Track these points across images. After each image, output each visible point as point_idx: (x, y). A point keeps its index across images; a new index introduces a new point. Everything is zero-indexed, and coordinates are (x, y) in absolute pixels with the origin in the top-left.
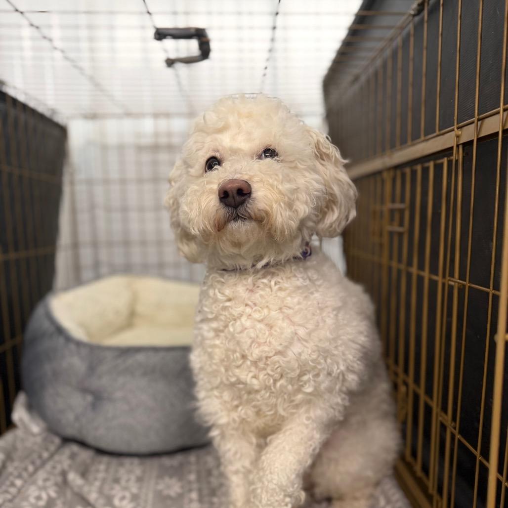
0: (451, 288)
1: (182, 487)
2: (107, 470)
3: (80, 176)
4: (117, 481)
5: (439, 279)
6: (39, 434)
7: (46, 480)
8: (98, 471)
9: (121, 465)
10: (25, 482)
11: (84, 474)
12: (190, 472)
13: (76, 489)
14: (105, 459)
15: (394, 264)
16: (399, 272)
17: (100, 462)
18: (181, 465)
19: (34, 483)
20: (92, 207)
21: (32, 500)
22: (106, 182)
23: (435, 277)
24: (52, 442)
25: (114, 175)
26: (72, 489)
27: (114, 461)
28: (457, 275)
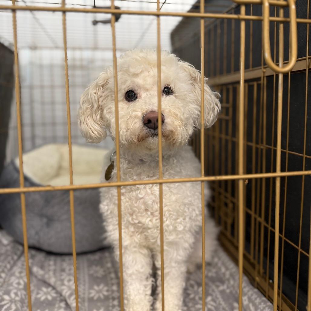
0: (262, 150)
1: (104, 271)
2: (55, 264)
3: (26, 83)
4: (63, 270)
5: (253, 145)
6: (8, 245)
7: (20, 273)
8: (49, 265)
9: (64, 261)
10: (7, 275)
11: (42, 267)
12: (107, 262)
13: (40, 277)
14: (53, 258)
15: (223, 136)
16: (227, 141)
17: (50, 260)
18: (101, 258)
19: (13, 275)
20: (32, 101)
21: (16, 286)
22: (42, 87)
23: (250, 144)
24: (18, 249)
25: (47, 83)
26: (36, 277)
27: (59, 259)
28: (264, 142)
